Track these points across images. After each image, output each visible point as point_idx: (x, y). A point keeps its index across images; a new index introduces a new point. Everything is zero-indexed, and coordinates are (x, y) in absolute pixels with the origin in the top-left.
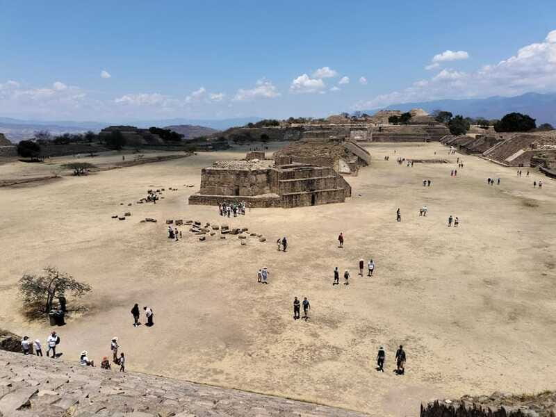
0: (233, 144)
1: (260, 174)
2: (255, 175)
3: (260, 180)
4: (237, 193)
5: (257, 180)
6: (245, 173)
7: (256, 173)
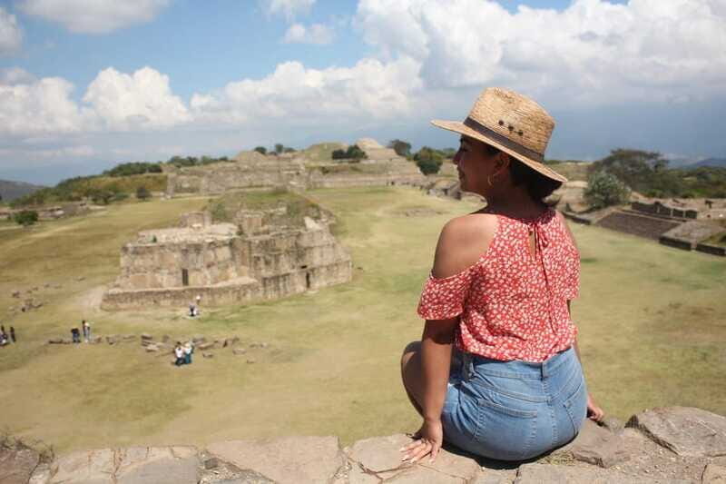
0: (92, 204)
1: (220, 247)
2: (213, 249)
3: (220, 258)
4: (185, 281)
5: (216, 257)
6: (197, 248)
7: (213, 245)
